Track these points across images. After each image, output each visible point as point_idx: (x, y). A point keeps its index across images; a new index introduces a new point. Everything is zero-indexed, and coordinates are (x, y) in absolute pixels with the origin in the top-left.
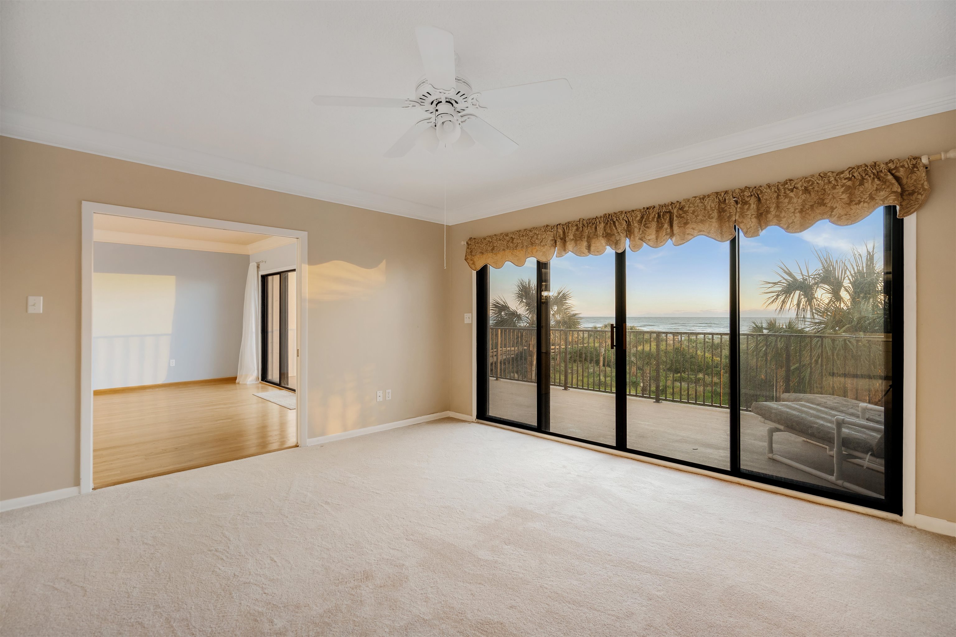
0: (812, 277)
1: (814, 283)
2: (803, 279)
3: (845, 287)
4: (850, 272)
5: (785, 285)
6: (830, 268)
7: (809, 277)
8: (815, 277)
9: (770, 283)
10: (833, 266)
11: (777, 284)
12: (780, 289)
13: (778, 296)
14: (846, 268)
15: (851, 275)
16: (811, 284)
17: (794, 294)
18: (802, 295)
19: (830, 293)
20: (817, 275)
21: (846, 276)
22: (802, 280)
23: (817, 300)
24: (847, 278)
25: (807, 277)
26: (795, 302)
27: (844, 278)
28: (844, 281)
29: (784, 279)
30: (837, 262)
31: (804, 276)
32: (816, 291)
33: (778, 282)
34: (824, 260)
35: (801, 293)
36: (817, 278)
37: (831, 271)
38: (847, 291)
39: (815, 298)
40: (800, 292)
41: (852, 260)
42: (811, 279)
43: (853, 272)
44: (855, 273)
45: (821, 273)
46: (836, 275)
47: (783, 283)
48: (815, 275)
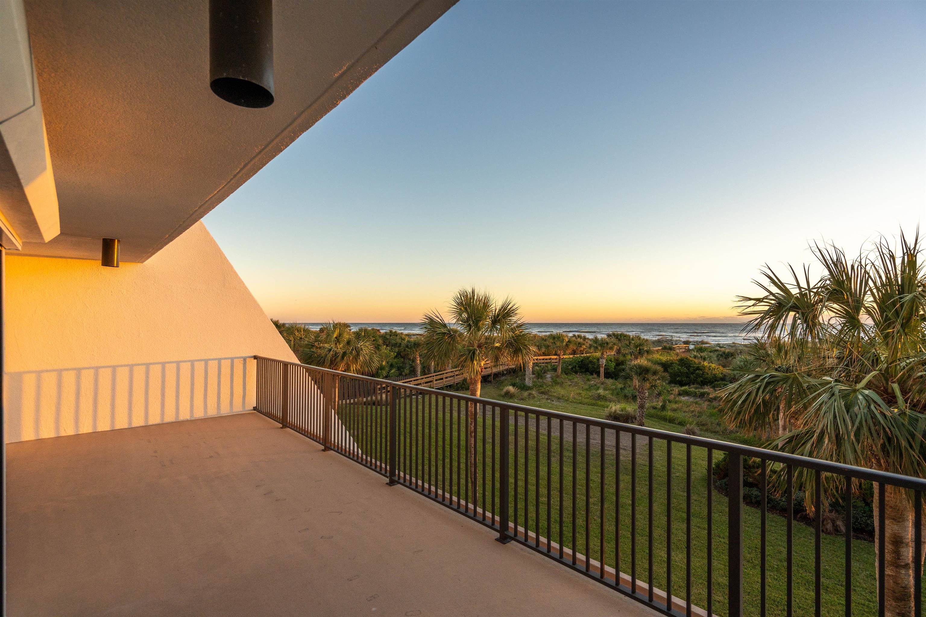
0: (815, 290)
1: (817, 301)
2: (800, 293)
3: (866, 308)
4: (875, 283)
5: (773, 302)
6: (843, 277)
7: (810, 291)
8: (820, 290)
9: (750, 299)
10: (847, 275)
11: (762, 301)
12: (767, 308)
13: (763, 318)
14: (867, 276)
15: (877, 288)
16: (812, 302)
17: (787, 317)
18: (800, 319)
19: (843, 317)
20: (822, 287)
21: (867, 289)
22: (798, 295)
23: (822, 328)
24: (869, 293)
25: (807, 291)
26: (788, 328)
27: (865, 293)
28: (865, 298)
29: (771, 293)
30: (853, 267)
31: (803, 290)
32: (820, 312)
33: (764, 298)
34: (832, 265)
35: (797, 315)
36: (822, 292)
37: (843, 281)
38: (869, 315)
39: (820, 324)
40: (795, 315)
41: (879, 263)
42: (812, 294)
43: (879, 283)
44: (883, 285)
45: (828, 285)
46: (851, 287)
47: (772, 300)
48: (818, 288)
